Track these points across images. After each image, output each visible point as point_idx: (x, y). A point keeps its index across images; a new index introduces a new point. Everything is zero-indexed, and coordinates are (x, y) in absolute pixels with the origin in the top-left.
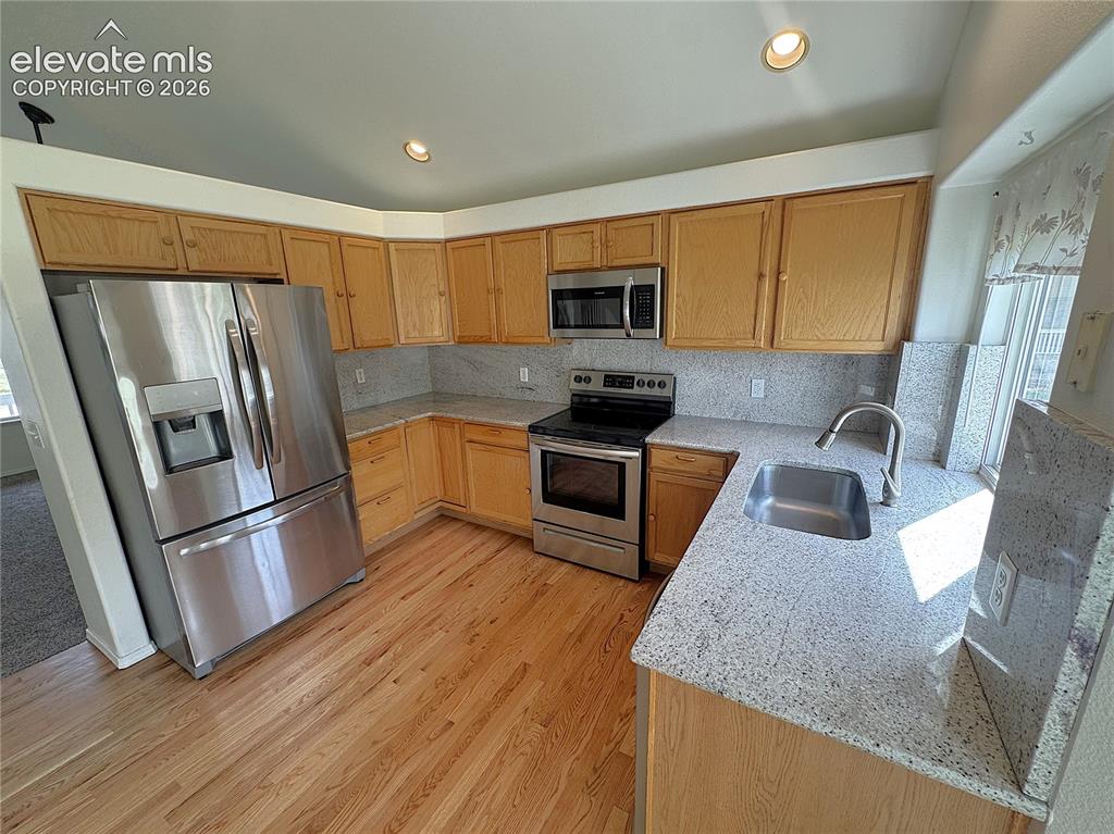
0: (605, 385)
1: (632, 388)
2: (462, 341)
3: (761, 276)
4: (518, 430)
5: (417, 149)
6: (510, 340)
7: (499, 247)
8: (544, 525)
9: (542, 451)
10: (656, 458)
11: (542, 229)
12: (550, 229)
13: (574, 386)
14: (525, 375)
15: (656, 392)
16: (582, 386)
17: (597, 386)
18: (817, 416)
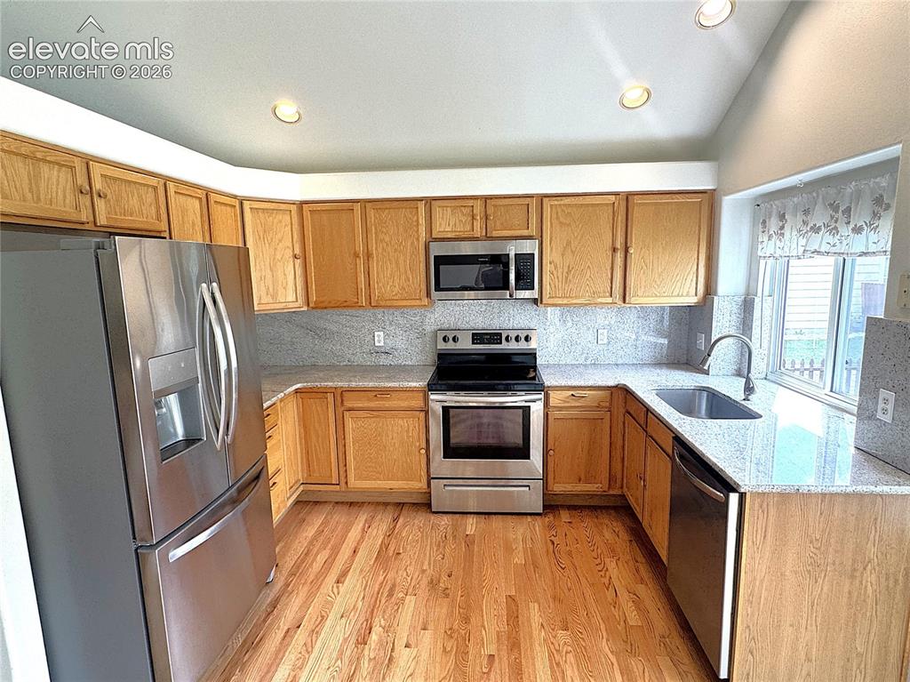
0: (473, 343)
1: (501, 343)
2: (319, 306)
3: (614, 250)
4: (412, 390)
5: (287, 109)
6: (382, 303)
7: (371, 214)
8: (445, 481)
9: (443, 407)
10: (556, 399)
11: (421, 199)
12: (430, 201)
13: (441, 346)
14: (380, 339)
15: (522, 345)
16: (451, 346)
17: (466, 344)
18: (647, 355)
